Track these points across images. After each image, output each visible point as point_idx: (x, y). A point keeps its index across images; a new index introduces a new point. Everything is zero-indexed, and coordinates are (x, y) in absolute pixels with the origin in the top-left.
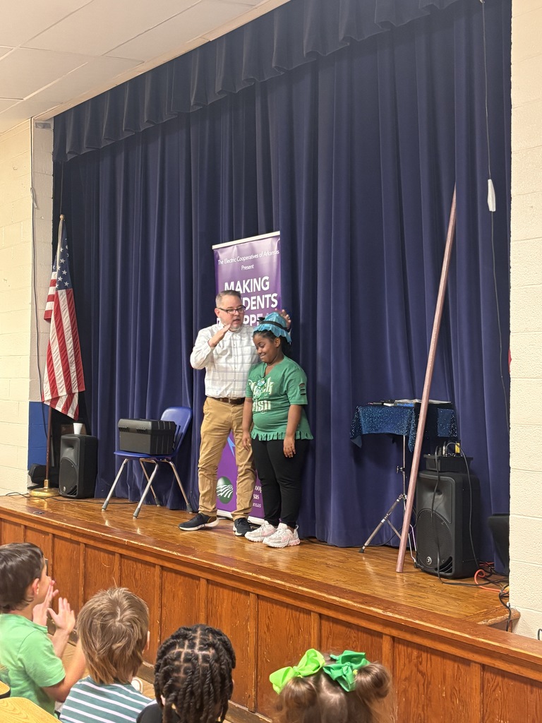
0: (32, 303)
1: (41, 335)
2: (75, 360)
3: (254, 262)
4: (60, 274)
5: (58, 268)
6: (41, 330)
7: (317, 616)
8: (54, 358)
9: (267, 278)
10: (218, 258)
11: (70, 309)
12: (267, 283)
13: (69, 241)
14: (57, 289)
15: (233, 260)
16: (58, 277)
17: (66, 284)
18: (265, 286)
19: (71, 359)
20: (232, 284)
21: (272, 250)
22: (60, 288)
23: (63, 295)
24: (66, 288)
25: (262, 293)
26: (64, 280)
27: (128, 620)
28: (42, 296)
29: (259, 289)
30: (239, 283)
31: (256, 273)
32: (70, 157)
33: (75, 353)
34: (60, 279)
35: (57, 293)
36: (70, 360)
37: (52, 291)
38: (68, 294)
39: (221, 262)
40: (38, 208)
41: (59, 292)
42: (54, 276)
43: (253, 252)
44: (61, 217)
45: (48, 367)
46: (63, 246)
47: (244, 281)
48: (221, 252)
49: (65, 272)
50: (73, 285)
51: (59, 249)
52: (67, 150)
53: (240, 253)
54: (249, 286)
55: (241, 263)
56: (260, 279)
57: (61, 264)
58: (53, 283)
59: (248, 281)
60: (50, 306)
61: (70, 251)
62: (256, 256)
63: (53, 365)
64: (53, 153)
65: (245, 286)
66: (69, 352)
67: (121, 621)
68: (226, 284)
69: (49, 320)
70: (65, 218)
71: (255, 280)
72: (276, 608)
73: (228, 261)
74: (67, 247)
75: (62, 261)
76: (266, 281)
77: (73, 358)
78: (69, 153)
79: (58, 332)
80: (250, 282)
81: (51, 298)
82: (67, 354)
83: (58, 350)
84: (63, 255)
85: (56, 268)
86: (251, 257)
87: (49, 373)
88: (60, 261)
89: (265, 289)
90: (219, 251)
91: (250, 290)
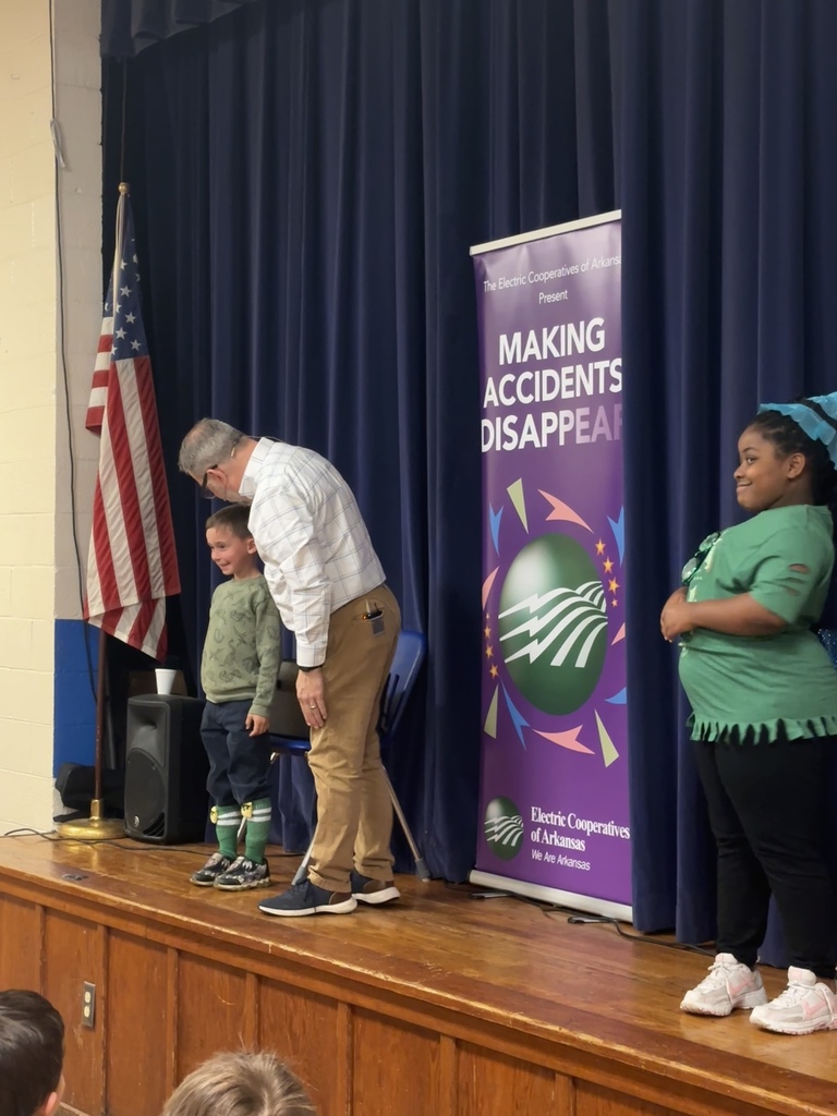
0: (58, 392)
1: (80, 466)
2: (158, 522)
3: (569, 283)
4: (121, 322)
5: (116, 307)
6: (79, 453)
8: (109, 519)
9: (599, 321)
10: (484, 277)
11: (143, 402)
12: (601, 335)
13: (140, 244)
14: (115, 358)
15: (519, 281)
16: (117, 328)
17: (136, 345)
18: (596, 341)
19: (149, 519)
20: (517, 337)
21: (612, 254)
22: (120, 355)
23: (127, 372)
24: (134, 354)
25: (587, 358)
26: (130, 336)
28: (81, 374)
29: (581, 350)
30: (532, 334)
31: (573, 310)
32: (140, 46)
33: (157, 506)
34: (121, 334)
35: (114, 367)
36: (145, 523)
37: (102, 362)
38: (138, 369)
39: (491, 286)
40: (68, 168)
41: (120, 364)
42: (108, 326)
43: (566, 258)
44: (122, 188)
45: (96, 539)
46: (126, 257)
47: (545, 330)
48: (492, 262)
49: (131, 318)
50: (151, 346)
51: (118, 265)
52: (135, 29)
53: (535, 264)
54: (556, 341)
55: (538, 287)
56: (582, 324)
57: (123, 300)
58: (105, 343)
59: (555, 329)
60: (99, 397)
61: (143, 267)
62: (573, 270)
63: (106, 533)
64: (102, 39)
65: (548, 342)
66: (142, 504)
68: (503, 339)
69: (96, 430)
70: (130, 191)
71: (571, 327)
73: (507, 284)
74: (135, 258)
75: (125, 291)
76: (596, 328)
77: (153, 518)
78: (140, 35)
79: (117, 456)
80: (559, 331)
81: (102, 379)
82: (138, 508)
83: (119, 498)
84: (126, 279)
85: (111, 308)
86: (561, 273)
87: (97, 551)
88: (119, 292)
89: (595, 348)
90: (485, 260)
91: (559, 350)
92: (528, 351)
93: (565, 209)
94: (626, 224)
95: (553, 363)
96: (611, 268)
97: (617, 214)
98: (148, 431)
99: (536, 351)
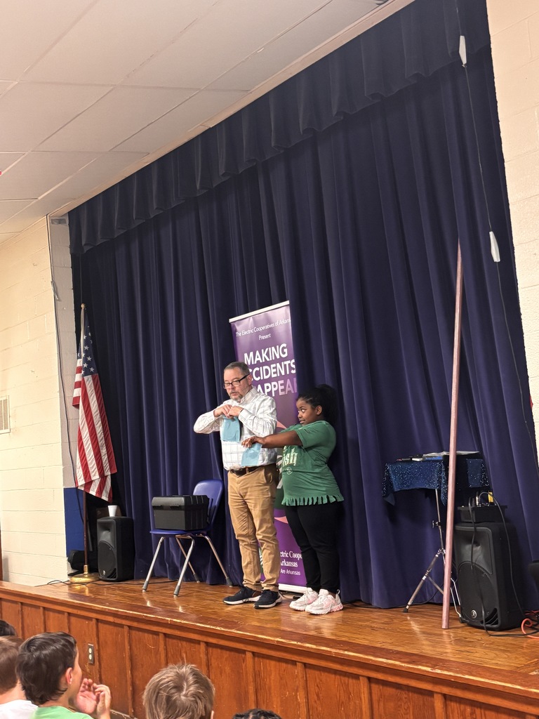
0: (60, 391)
1: (70, 421)
2: (106, 443)
3: (271, 331)
4: (85, 361)
5: (83, 355)
6: (70, 417)
7: (366, 680)
8: (84, 443)
9: (284, 345)
10: (236, 331)
11: (96, 393)
12: (286, 350)
13: (91, 328)
14: (83, 376)
15: (250, 331)
16: (84, 363)
17: (92, 369)
18: (284, 353)
19: (101, 442)
20: (251, 354)
21: (287, 318)
22: (86, 374)
23: (89, 381)
24: (91, 373)
25: (281, 360)
26: (89, 366)
27: (193, 695)
28: (69, 383)
29: (278, 357)
30: (258, 353)
31: (273, 341)
32: (86, 249)
33: (104, 436)
34: (85, 365)
35: (83, 379)
36: (100, 444)
37: (78, 378)
38: (94, 380)
39: (239, 334)
40: (59, 300)
41: (86, 378)
42: (80, 363)
43: (269, 321)
44: (83, 306)
45: (79, 453)
46: (86, 334)
47: (263, 350)
48: (238, 325)
49: (89, 359)
50: (98, 370)
51: (83, 337)
52: (83, 243)
53: (256, 324)
54: (268, 354)
55: (258, 333)
56: (278, 347)
57: (86, 351)
58: (79, 370)
59: (267, 349)
60: (77, 392)
61: (92, 338)
62: (272, 326)
63: (84, 450)
64: (71, 247)
65: (264, 355)
66: (98, 436)
67: (186, 695)
68: (246, 355)
69: (77, 406)
70: (86, 307)
71: (273, 348)
72: (324, 676)
73: (245, 333)
74: (90, 334)
75: (87, 348)
76: (283, 348)
77: (103, 441)
78: (85, 245)
79: (87, 417)
80: (268, 350)
81: (78, 385)
82: (97, 438)
83: (88, 435)
84: (86, 342)
85: (80, 355)
86: (267, 327)
87: (80, 458)
88: (84, 348)
89: (283, 356)
90: (235, 324)
91: (269, 358)
92: (257, 359)
93: (266, 302)
94: (292, 306)
95: (267, 363)
96: (287, 324)
97: (287, 302)
98: (99, 405)
99: (260, 359)
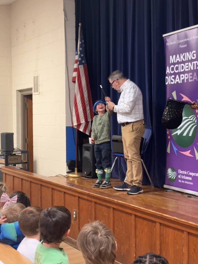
0: (66, 73)
1: (71, 90)
2: (89, 103)
3: (187, 43)
4: (80, 56)
5: (79, 53)
6: (71, 88)
8: (78, 103)
9: (194, 52)
10: (166, 42)
11: (85, 75)
12: (195, 55)
15: (175, 42)
16: (79, 58)
17: (83, 62)
18: (194, 56)
20: (174, 56)
22: (80, 64)
23: (82, 68)
24: (83, 64)
25: (192, 60)
26: (82, 60)
27: (105, 235)
28: (71, 69)
29: (190, 59)
30: (178, 56)
31: (188, 49)
33: (89, 99)
34: (80, 59)
35: (78, 67)
36: (86, 104)
37: (76, 66)
38: (84, 67)
39: (168, 44)
40: (67, 20)
41: (80, 66)
42: (77, 57)
43: (186, 36)
44: (80, 24)
45: (75, 108)
46: (81, 41)
47: (181, 54)
48: (168, 38)
49: (82, 55)
50: (87, 62)
51: (79, 43)
53: (179, 38)
54: (184, 57)
55: (179, 44)
56: (190, 52)
57: (80, 51)
58: (76, 61)
59: (184, 54)
60: (75, 74)
62: (188, 39)
63: (77, 106)
65: (182, 57)
66: (85, 99)
67: (101, 236)
68: (171, 57)
69: (74, 82)
71: (187, 53)
73: (172, 43)
74: (83, 41)
75: (81, 49)
76: (194, 53)
77: (88, 103)
79: (79, 88)
80: (184, 55)
81: (77, 70)
82: (84, 100)
83: (80, 98)
84: (81, 46)
85: (77, 53)
86: (185, 40)
87: (75, 111)
88: (79, 49)
89: (194, 58)
90: (166, 38)
91: (185, 59)
92: (177, 60)
93: (186, 25)
95: (183, 62)
98: (86, 82)
99: (179, 59)
